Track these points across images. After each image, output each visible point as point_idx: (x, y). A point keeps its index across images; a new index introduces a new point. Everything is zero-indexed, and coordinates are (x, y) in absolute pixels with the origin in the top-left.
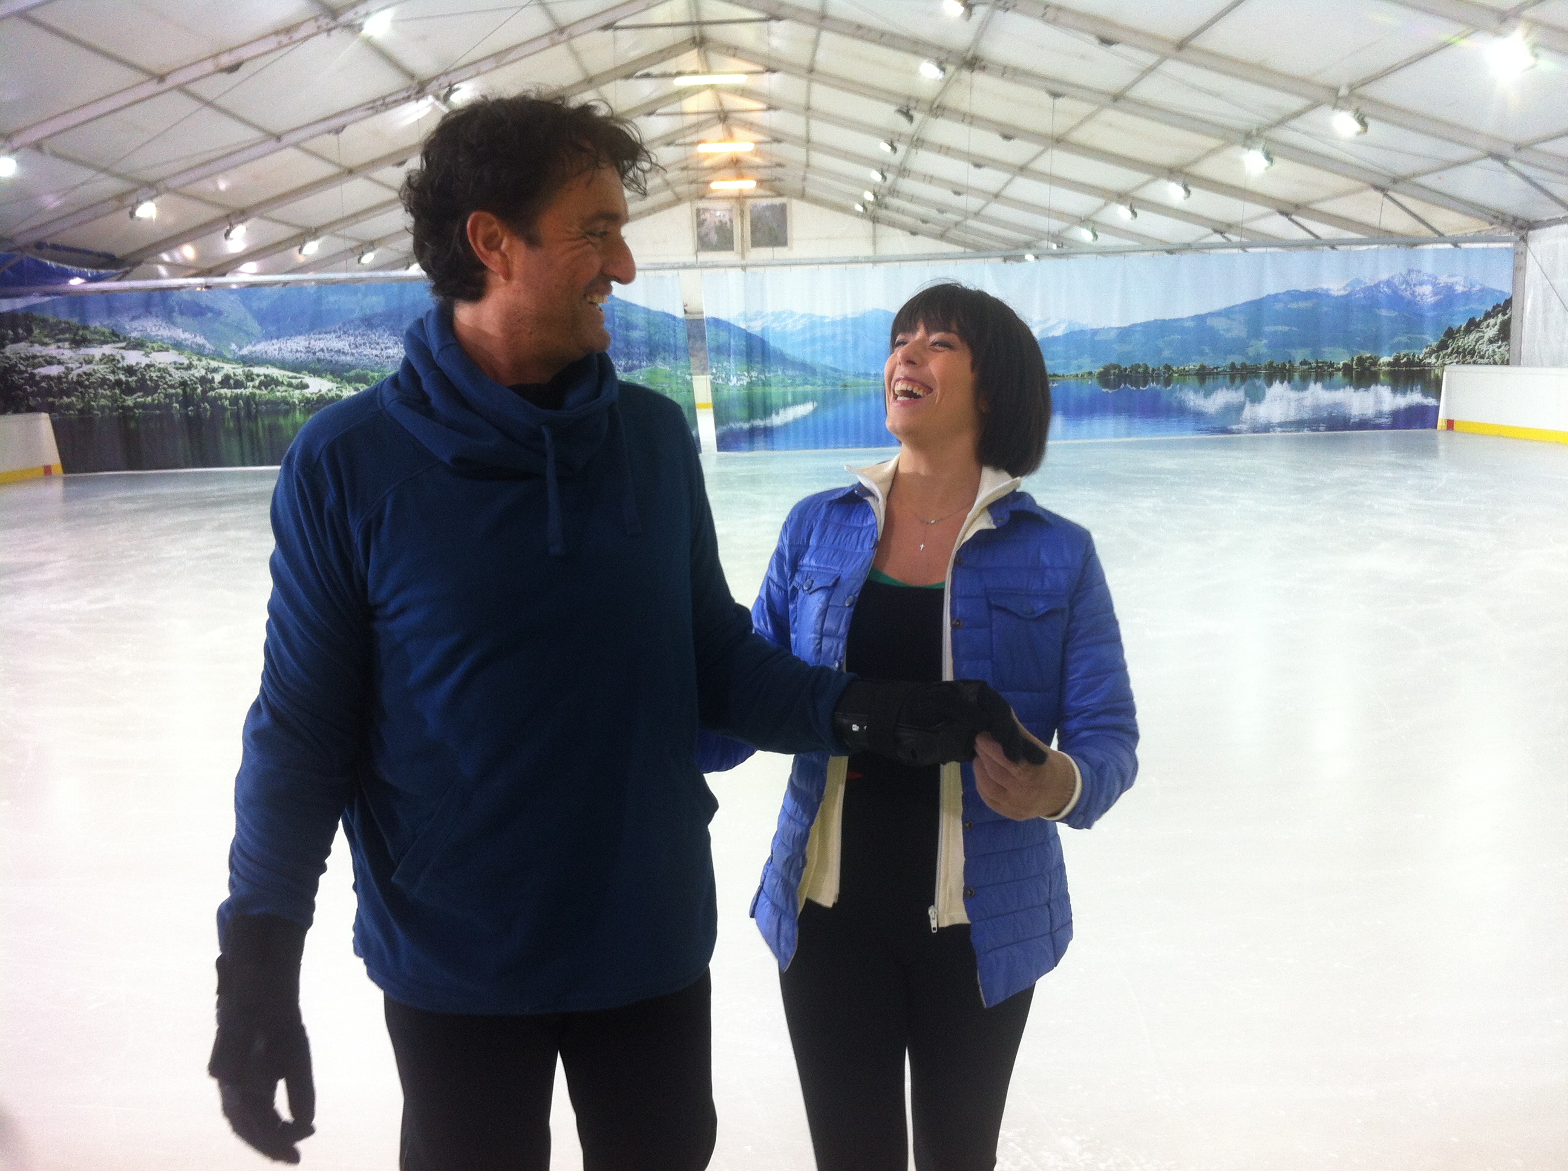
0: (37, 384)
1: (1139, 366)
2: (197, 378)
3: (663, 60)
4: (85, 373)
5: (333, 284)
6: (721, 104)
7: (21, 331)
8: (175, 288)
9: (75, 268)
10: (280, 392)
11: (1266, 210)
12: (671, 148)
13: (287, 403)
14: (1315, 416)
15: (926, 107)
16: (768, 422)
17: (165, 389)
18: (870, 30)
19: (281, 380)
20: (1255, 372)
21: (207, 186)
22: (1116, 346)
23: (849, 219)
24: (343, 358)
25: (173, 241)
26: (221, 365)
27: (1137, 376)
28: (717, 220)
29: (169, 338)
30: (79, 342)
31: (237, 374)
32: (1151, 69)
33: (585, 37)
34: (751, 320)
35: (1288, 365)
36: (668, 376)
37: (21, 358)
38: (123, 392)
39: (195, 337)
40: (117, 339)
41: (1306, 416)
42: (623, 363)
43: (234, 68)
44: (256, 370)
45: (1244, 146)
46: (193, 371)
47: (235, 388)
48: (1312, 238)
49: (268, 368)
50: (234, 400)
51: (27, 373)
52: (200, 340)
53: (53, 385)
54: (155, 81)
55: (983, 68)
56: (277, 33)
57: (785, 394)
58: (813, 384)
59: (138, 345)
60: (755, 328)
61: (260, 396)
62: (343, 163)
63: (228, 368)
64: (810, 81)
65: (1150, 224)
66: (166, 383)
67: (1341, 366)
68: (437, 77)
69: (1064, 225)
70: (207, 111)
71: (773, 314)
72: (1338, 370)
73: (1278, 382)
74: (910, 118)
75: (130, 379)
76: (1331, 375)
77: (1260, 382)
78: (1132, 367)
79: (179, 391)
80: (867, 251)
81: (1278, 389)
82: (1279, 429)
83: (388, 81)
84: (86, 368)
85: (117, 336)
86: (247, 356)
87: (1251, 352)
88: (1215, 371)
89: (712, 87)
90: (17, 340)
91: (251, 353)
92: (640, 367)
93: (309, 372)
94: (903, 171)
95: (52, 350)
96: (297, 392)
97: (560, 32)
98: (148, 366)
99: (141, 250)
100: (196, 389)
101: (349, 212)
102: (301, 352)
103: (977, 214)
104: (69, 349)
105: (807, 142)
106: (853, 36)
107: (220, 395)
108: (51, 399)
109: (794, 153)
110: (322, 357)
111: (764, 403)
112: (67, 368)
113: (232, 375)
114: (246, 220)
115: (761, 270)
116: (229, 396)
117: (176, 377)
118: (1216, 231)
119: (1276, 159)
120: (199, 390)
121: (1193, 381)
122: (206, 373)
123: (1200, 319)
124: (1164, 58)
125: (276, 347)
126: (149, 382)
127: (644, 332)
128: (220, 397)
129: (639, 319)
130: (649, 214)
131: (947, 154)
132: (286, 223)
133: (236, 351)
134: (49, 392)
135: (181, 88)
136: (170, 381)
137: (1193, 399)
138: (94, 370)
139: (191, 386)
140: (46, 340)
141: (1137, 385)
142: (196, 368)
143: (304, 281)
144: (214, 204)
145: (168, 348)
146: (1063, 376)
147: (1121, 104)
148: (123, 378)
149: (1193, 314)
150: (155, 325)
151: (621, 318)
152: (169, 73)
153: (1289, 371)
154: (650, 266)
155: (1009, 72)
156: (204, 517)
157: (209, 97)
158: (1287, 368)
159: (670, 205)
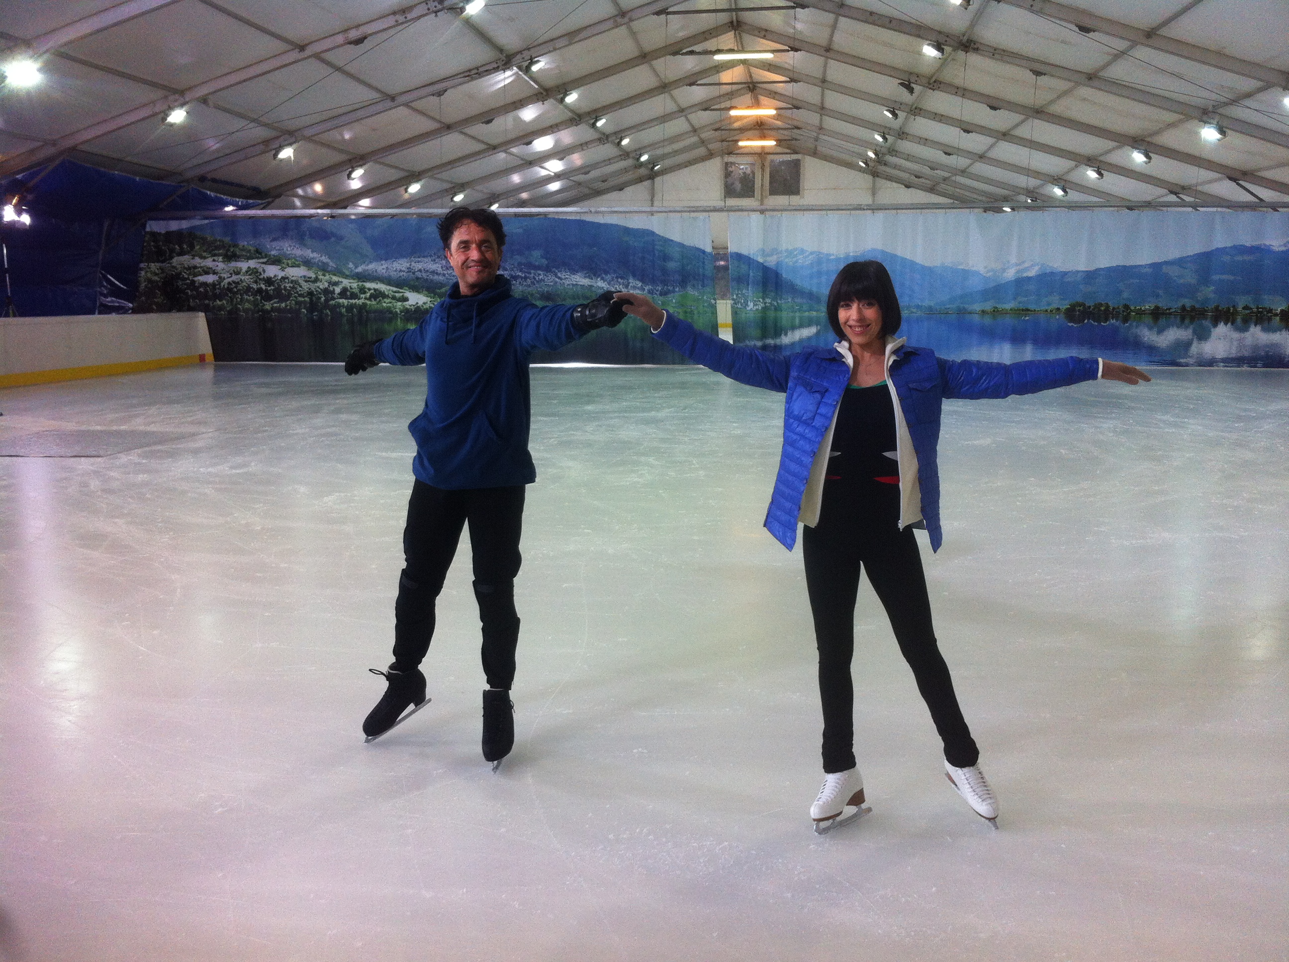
0: (196, 289)
1: (1101, 305)
2: (321, 290)
3: (706, 39)
4: (234, 282)
5: (430, 217)
6: (751, 76)
7: (185, 246)
8: (307, 216)
9: (229, 198)
10: (386, 304)
11: (1216, 175)
12: (708, 112)
13: (391, 312)
14: (1254, 354)
15: (924, 81)
16: (778, 341)
17: (295, 297)
18: (881, 16)
19: (387, 293)
20: (1203, 314)
21: (334, 135)
22: (1081, 287)
23: (853, 173)
24: (436, 277)
25: (307, 179)
26: (340, 280)
27: (1100, 313)
28: (741, 172)
29: (300, 256)
30: (230, 257)
31: (353, 287)
32: (1123, 53)
33: (642, 20)
34: (768, 255)
35: (1232, 309)
36: (697, 300)
37: (185, 268)
38: (262, 298)
39: (321, 256)
40: (260, 256)
41: (1246, 354)
42: (660, 289)
43: (359, 41)
44: (368, 285)
45: (1201, 120)
46: (318, 284)
47: (351, 299)
48: (1257, 200)
49: (377, 283)
50: (350, 308)
51: (189, 280)
52: (325, 259)
53: (209, 290)
54: (297, 50)
55: (976, 50)
56: (394, 13)
57: (794, 318)
58: (817, 311)
59: (276, 261)
60: (771, 261)
61: (370, 305)
62: (443, 120)
63: (346, 283)
64: (827, 58)
65: (1115, 184)
66: (297, 292)
67: (1278, 312)
68: (520, 52)
69: (1038, 182)
70: (337, 75)
71: (787, 250)
72: (1276, 315)
73: (1222, 323)
74: (911, 90)
75: (269, 288)
76: (1270, 319)
77: (1207, 323)
78: (1095, 306)
79: (307, 299)
80: (867, 200)
81: (1222, 329)
82: (1222, 364)
83: (480, 54)
84: (235, 278)
85: (260, 253)
86: (361, 273)
87: (1200, 296)
88: (1168, 311)
89: (744, 62)
90: (182, 253)
91: (364, 271)
92: (674, 292)
93: (410, 288)
94: (902, 134)
95: (209, 263)
96: (400, 303)
97: (622, 16)
98: (283, 278)
99: (281, 185)
100: (320, 298)
101: (445, 159)
102: (404, 271)
103: (963, 172)
104: (223, 262)
105: (822, 109)
106: (866, 22)
107: (339, 303)
108: (207, 302)
109: (810, 118)
110: (420, 276)
111: (776, 325)
112: (220, 277)
113: (349, 288)
114: (364, 164)
115: (779, 214)
116: (346, 304)
117: (305, 288)
118: (1172, 192)
119: (1229, 132)
120: (323, 299)
121: (1148, 319)
122: (329, 286)
123: (1156, 266)
124: (1134, 44)
125: (384, 267)
126: (283, 291)
127: (679, 263)
128: (339, 305)
129: (675, 253)
130: (686, 167)
131: (940, 121)
132: (396, 168)
133: (353, 269)
134: (206, 296)
135: (317, 56)
136: (300, 291)
137: (1148, 335)
138: (241, 280)
139: (317, 296)
140: (204, 254)
141: (1099, 321)
142: (321, 282)
143: (408, 214)
144: (341, 151)
145: (300, 264)
146: (1035, 310)
147: (1096, 83)
148: (263, 287)
149: (1149, 262)
150: (290, 246)
151: (661, 251)
152: (307, 45)
153: (1233, 314)
154: (686, 209)
155: (999, 53)
156: (323, 402)
157: (340, 64)
158: (1231, 311)
159: (703, 159)
